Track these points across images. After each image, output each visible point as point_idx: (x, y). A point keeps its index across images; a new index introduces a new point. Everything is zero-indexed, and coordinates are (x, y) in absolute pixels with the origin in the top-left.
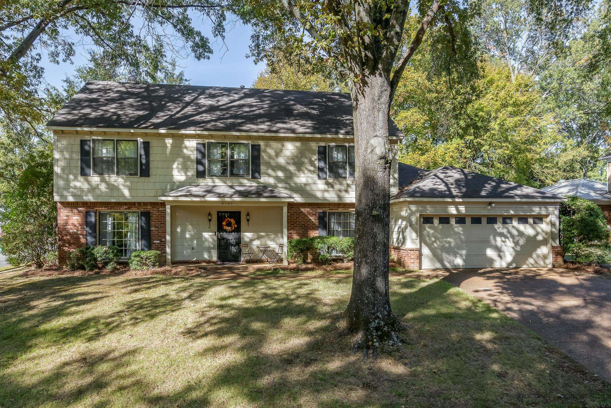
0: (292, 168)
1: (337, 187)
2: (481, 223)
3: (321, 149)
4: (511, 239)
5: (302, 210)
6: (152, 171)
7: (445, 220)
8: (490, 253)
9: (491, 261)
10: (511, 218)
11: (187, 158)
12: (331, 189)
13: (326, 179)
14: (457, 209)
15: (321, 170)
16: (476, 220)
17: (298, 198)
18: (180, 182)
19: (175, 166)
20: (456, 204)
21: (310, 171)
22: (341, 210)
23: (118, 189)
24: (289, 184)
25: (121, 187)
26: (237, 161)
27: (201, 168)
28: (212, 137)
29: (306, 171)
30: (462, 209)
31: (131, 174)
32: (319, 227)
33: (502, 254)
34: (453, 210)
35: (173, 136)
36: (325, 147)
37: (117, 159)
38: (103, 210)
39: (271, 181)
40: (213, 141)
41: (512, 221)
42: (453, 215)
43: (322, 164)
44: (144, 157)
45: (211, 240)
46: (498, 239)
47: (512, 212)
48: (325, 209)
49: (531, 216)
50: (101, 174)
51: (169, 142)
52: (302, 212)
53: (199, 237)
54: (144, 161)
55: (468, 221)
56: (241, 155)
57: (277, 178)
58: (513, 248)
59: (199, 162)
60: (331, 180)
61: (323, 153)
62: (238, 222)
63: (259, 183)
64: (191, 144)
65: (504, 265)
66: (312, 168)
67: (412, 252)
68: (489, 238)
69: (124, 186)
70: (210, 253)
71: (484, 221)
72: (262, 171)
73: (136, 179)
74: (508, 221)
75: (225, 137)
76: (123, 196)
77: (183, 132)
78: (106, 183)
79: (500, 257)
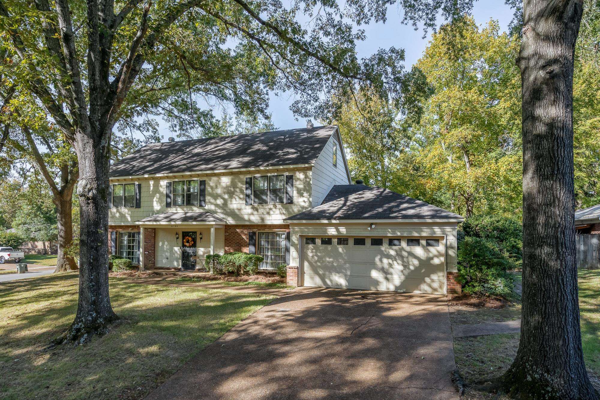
0: (226, 196)
1: (261, 211)
2: (364, 244)
3: (248, 180)
4: (400, 262)
5: (238, 230)
6: (142, 204)
7: (327, 241)
8: (375, 274)
9: (377, 283)
10: (399, 239)
11: (161, 193)
12: (255, 213)
13: (251, 205)
14: (338, 230)
15: (248, 196)
16: (359, 241)
17: (231, 221)
18: (157, 211)
19: (155, 199)
20: (336, 226)
21: (240, 198)
22: (267, 230)
23: (125, 217)
24: (225, 210)
25: (127, 215)
26: (192, 194)
27: (169, 200)
28: (175, 177)
29: (238, 199)
30: (343, 230)
31: (131, 207)
32: (249, 244)
33: (389, 276)
34: (332, 231)
35: (153, 179)
36: (251, 179)
37: (125, 197)
38: (120, 230)
39: (213, 207)
40: (177, 180)
41: (400, 242)
42: (334, 236)
43: (249, 192)
44: (138, 194)
45: (178, 252)
46: (385, 261)
47: (399, 234)
48: (255, 230)
49: (423, 238)
50: (117, 207)
51: (152, 183)
52: (237, 232)
53: (171, 251)
54: (138, 197)
55: (351, 242)
56: (195, 188)
57: (217, 205)
58: (402, 271)
59: (168, 196)
60: (256, 205)
61: (250, 183)
62: (194, 240)
63: (204, 209)
64: (164, 183)
65: (392, 288)
66: (242, 196)
67: (291, 270)
68: (374, 260)
69: (128, 214)
70: (177, 261)
71: (368, 242)
72: (207, 200)
73: (134, 209)
74: (396, 242)
75: (183, 176)
76: (128, 221)
77: (158, 175)
78: (120, 213)
79: (387, 279)
